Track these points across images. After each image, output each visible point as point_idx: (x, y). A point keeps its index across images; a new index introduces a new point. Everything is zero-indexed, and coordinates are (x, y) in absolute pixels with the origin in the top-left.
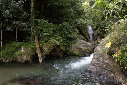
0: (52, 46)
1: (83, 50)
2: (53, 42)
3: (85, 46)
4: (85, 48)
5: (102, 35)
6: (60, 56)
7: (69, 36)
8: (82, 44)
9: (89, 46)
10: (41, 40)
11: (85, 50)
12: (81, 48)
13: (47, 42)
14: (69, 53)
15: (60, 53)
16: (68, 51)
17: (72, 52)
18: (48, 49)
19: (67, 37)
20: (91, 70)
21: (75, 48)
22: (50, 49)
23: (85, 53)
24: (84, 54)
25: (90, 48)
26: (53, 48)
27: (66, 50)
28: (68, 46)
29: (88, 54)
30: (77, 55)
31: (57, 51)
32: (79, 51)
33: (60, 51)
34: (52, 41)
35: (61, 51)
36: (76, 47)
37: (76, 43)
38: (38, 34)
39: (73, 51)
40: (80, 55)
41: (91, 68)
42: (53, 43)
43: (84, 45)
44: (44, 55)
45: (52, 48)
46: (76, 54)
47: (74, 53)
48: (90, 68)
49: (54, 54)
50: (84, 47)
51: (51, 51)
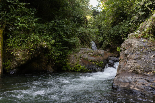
0: (32, 48)
1: (89, 61)
2: (34, 41)
3: (93, 55)
4: (93, 58)
5: (113, 47)
6: (48, 71)
7: (66, 40)
8: (88, 52)
9: (99, 54)
10: (11, 37)
11: (94, 62)
12: (86, 58)
13: (23, 41)
14: (66, 67)
15: (48, 66)
16: (64, 65)
17: (70, 67)
18: (24, 55)
19: (63, 42)
20: (129, 86)
21: (76, 59)
22: (28, 53)
23: (94, 67)
24: (92, 69)
25: (102, 58)
26: (35, 54)
27: (61, 63)
28: (64, 56)
29: (99, 68)
30: (79, 70)
31: (44, 60)
32: (83, 64)
33: (49, 60)
34: (32, 39)
35: (51, 61)
36: (78, 58)
37: (77, 52)
38: (4, 26)
39: (73, 64)
40: (85, 70)
41: (127, 81)
42: (35, 43)
43: (91, 54)
44: (14, 66)
45: (32, 53)
46: (77, 69)
47: (75, 68)
48: (125, 82)
49: (36, 65)
50: (91, 56)
51: (29, 59)
